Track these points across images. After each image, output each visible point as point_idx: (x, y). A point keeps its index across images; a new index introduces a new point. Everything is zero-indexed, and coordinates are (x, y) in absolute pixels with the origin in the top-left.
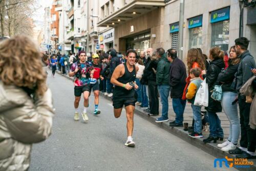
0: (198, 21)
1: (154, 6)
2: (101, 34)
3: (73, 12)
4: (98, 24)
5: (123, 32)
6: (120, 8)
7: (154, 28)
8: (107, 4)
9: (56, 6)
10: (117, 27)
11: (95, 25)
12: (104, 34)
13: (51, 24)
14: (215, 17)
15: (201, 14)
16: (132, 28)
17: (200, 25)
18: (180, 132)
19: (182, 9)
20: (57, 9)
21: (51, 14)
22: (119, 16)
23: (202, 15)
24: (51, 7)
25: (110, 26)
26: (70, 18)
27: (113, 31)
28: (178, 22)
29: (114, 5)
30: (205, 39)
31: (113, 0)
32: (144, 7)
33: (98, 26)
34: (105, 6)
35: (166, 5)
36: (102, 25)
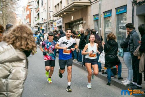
0: (109, 13)
1: (85, 5)
2: (55, 21)
3: (39, 9)
4: (53, 15)
5: (67, 20)
6: (66, 6)
7: (85, 18)
8: (58, 4)
9: (29, 6)
10: (64, 17)
12: (57, 21)
13: (27, 16)
14: (118, 11)
16: (72, 17)
17: (110, 15)
18: (100, 75)
19: (100, 7)
21: (26, 10)
22: (65, 11)
23: (111, 10)
24: (26, 6)
25: (60, 17)
26: (37, 12)
27: (61, 19)
28: (98, 14)
29: (62, 5)
30: (113, 23)
31: (61, 2)
32: (79, 6)
33: (53, 17)
34: (57, 6)
35: (91, 4)
36: (56, 16)
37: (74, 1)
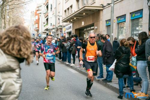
0: (123, 19)
1: (96, 10)
2: (64, 27)
3: (48, 14)
4: (62, 20)
5: (77, 26)
6: (76, 11)
7: (96, 23)
8: (68, 9)
9: (38, 10)
10: (74, 22)
11: (61, 21)
12: (66, 27)
14: (133, 16)
15: (125, 14)
16: (83, 23)
17: (124, 21)
20: (38, 12)
21: (35, 15)
22: (75, 16)
24: (35, 11)
25: (70, 22)
26: (46, 17)
27: (71, 25)
28: (110, 19)
29: (72, 9)
30: (127, 29)
31: (71, 7)
32: (90, 10)
33: (63, 22)
34: (67, 10)
35: (104, 9)
36: (65, 22)
37: (85, 5)
